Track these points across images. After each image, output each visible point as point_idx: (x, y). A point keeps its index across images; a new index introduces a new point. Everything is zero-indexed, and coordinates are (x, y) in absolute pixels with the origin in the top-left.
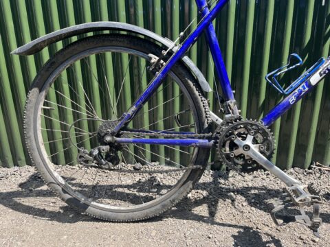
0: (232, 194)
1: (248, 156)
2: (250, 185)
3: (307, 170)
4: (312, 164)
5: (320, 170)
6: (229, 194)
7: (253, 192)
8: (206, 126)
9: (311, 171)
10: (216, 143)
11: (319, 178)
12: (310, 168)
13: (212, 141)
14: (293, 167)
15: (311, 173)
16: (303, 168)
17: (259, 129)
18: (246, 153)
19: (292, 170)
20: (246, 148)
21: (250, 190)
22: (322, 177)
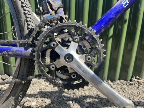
0: (71, 102)
1: (71, 68)
2: (87, 94)
3: (129, 81)
4: (132, 77)
5: (138, 82)
6: (68, 103)
7: (88, 100)
8: (27, 32)
9: (131, 83)
10: (33, 51)
11: (138, 88)
12: (131, 80)
13: (30, 50)
14: (119, 79)
15: (132, 84)
16: (126, 80)
17: (86, 35)
18: (69, 65)
19: (118, 82)
20: (69, 58)
21: (86, 99)
22: (140, 87)
